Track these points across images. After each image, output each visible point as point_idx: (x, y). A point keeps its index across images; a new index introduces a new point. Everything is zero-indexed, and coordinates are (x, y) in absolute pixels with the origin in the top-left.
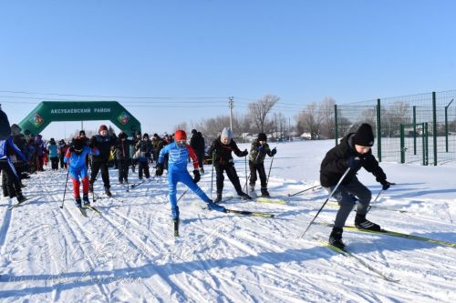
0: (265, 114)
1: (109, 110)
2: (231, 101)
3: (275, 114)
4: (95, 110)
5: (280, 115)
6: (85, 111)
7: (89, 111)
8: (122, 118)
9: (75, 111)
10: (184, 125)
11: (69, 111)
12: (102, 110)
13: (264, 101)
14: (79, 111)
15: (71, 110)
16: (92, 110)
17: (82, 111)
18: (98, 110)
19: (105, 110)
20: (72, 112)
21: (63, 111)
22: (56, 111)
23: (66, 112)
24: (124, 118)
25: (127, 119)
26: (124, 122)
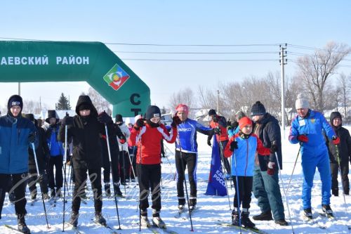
0: (326, 76)
1: (86, 60)
2: (283, 52)
3: (343, 77)
4: (58, 59)
6: (38, 61)
7: (45, 61)
8: (113, 77)
9: (17, 61)
10: (188, 94)
11: (4, 61)
12: (72, 60)
13: (325, 53)
14: (24, 61)
15: (9, 58)
16: (52, 60)
17: (31, 60)
18: (65, 61)
19: (79, 60)
20: (10, 63)
24: (116, 78)
25: (124, 79)
26: (116, 87)
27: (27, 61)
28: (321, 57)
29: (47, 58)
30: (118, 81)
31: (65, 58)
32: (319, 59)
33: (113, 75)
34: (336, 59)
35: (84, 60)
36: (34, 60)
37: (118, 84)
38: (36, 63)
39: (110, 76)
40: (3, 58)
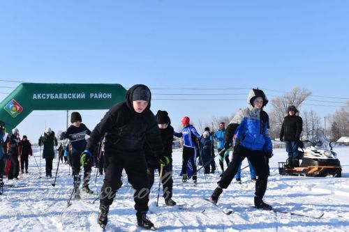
1: (110, 96)
4: (92, 95)
5: (312, 113)
6: (79, 96)
7: (83, 96)
9: (65, 96)
11: (57, 96)
12: (100, 96)
13: (292, 95)
14: (70, 96)
15: (60, 94)
16: (88, 96)
17: (74, 96)
18: (96, 96)
19: (105, 96)
20: (60, 98)
21: (48, 96)
22: (39, 96)
23: (52, 97)
27: (72, 96)
28: (288, 98)
29: (84, 94)
31: (96, 94)
32: (287, 100)
34: (300, 99)
35: (108, 96)
36: (76, 96)
38: (77, 98)
40: (56, 95)
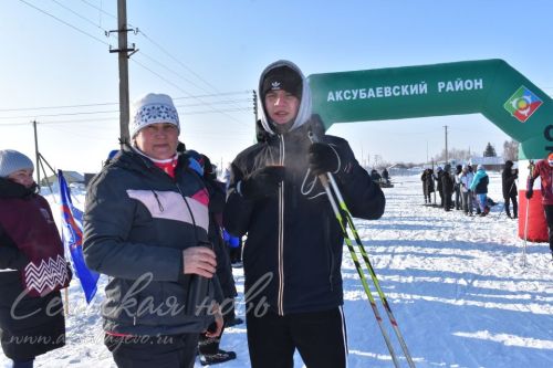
1: (479, 84)
4: (441, 85)
6: (414, 89)
7: (424, 88)
8: (517, 104)
9: (388, 91)
11: (371, 93)
12: (459, 85)
14: (397, 91)
15: (378, 89)
16: (433, 87)
17: (404, 90)
18: (450, 87)
19: (469, 85)
20: (378, 96)
21: (355, 94)
22: (338, 95)
23: (363, 96)
24: (523, 104)
25: (534, 105)
26: (523, 117)
27: (400, 90)
29: (425, 86)
30: (526, 109)
31: (450, 83)
33: (518, 102)
35: (476, 84)
36: (409, 89)
37: (525, 112)
38: (412, 92)
39: (514, 103)
40: (371, 90)
